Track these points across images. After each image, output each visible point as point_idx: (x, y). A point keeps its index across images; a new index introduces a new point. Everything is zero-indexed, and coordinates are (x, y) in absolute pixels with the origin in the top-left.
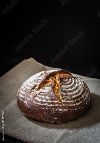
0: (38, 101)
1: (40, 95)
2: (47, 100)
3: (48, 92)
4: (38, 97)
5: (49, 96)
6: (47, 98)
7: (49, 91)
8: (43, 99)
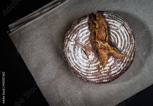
0: (116, 73)
1: (112, 69)
2: (120, 66)
3: (114, 62)
4: (112, 71)
5: (118, 62)
6: (119, 65)
7: (114, 60)
8: (117, 69)
